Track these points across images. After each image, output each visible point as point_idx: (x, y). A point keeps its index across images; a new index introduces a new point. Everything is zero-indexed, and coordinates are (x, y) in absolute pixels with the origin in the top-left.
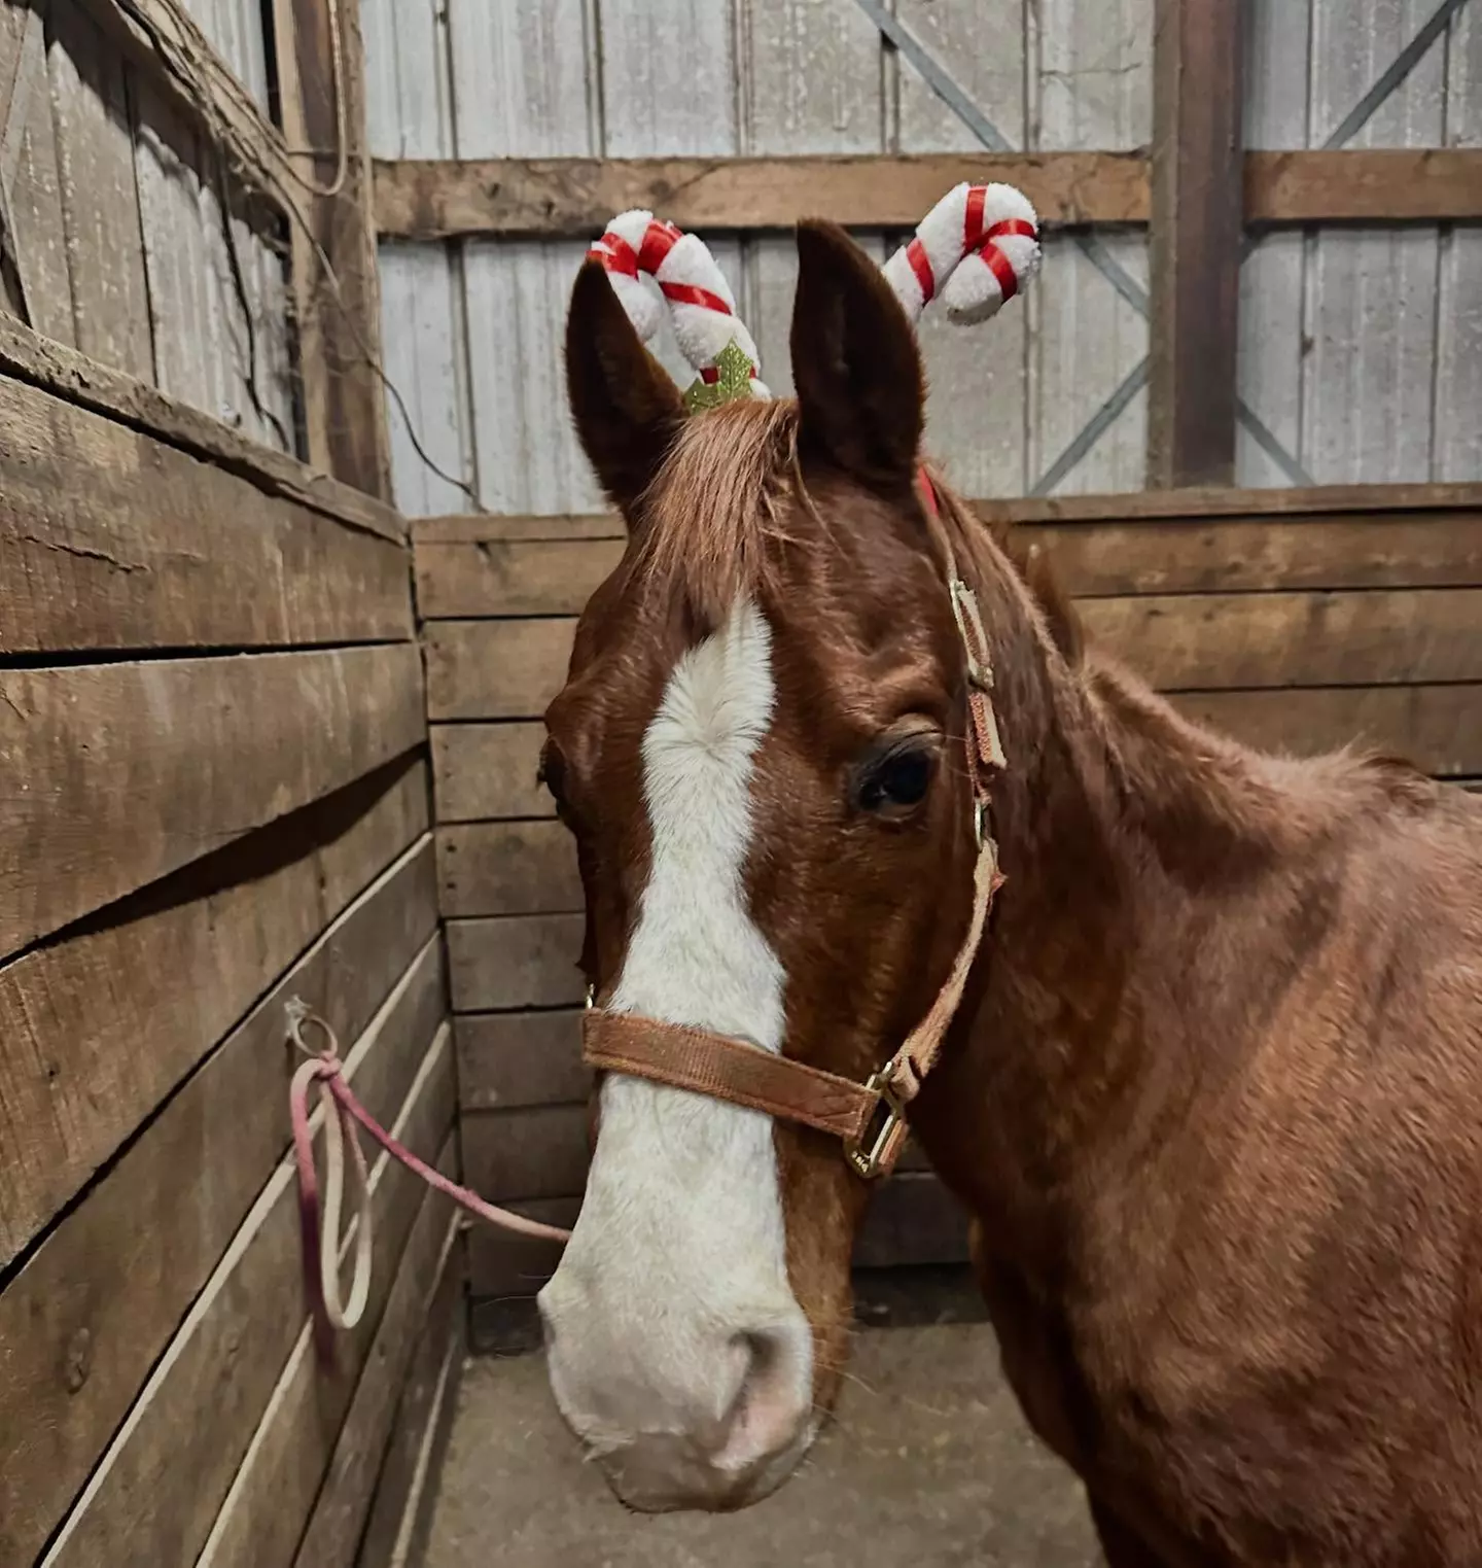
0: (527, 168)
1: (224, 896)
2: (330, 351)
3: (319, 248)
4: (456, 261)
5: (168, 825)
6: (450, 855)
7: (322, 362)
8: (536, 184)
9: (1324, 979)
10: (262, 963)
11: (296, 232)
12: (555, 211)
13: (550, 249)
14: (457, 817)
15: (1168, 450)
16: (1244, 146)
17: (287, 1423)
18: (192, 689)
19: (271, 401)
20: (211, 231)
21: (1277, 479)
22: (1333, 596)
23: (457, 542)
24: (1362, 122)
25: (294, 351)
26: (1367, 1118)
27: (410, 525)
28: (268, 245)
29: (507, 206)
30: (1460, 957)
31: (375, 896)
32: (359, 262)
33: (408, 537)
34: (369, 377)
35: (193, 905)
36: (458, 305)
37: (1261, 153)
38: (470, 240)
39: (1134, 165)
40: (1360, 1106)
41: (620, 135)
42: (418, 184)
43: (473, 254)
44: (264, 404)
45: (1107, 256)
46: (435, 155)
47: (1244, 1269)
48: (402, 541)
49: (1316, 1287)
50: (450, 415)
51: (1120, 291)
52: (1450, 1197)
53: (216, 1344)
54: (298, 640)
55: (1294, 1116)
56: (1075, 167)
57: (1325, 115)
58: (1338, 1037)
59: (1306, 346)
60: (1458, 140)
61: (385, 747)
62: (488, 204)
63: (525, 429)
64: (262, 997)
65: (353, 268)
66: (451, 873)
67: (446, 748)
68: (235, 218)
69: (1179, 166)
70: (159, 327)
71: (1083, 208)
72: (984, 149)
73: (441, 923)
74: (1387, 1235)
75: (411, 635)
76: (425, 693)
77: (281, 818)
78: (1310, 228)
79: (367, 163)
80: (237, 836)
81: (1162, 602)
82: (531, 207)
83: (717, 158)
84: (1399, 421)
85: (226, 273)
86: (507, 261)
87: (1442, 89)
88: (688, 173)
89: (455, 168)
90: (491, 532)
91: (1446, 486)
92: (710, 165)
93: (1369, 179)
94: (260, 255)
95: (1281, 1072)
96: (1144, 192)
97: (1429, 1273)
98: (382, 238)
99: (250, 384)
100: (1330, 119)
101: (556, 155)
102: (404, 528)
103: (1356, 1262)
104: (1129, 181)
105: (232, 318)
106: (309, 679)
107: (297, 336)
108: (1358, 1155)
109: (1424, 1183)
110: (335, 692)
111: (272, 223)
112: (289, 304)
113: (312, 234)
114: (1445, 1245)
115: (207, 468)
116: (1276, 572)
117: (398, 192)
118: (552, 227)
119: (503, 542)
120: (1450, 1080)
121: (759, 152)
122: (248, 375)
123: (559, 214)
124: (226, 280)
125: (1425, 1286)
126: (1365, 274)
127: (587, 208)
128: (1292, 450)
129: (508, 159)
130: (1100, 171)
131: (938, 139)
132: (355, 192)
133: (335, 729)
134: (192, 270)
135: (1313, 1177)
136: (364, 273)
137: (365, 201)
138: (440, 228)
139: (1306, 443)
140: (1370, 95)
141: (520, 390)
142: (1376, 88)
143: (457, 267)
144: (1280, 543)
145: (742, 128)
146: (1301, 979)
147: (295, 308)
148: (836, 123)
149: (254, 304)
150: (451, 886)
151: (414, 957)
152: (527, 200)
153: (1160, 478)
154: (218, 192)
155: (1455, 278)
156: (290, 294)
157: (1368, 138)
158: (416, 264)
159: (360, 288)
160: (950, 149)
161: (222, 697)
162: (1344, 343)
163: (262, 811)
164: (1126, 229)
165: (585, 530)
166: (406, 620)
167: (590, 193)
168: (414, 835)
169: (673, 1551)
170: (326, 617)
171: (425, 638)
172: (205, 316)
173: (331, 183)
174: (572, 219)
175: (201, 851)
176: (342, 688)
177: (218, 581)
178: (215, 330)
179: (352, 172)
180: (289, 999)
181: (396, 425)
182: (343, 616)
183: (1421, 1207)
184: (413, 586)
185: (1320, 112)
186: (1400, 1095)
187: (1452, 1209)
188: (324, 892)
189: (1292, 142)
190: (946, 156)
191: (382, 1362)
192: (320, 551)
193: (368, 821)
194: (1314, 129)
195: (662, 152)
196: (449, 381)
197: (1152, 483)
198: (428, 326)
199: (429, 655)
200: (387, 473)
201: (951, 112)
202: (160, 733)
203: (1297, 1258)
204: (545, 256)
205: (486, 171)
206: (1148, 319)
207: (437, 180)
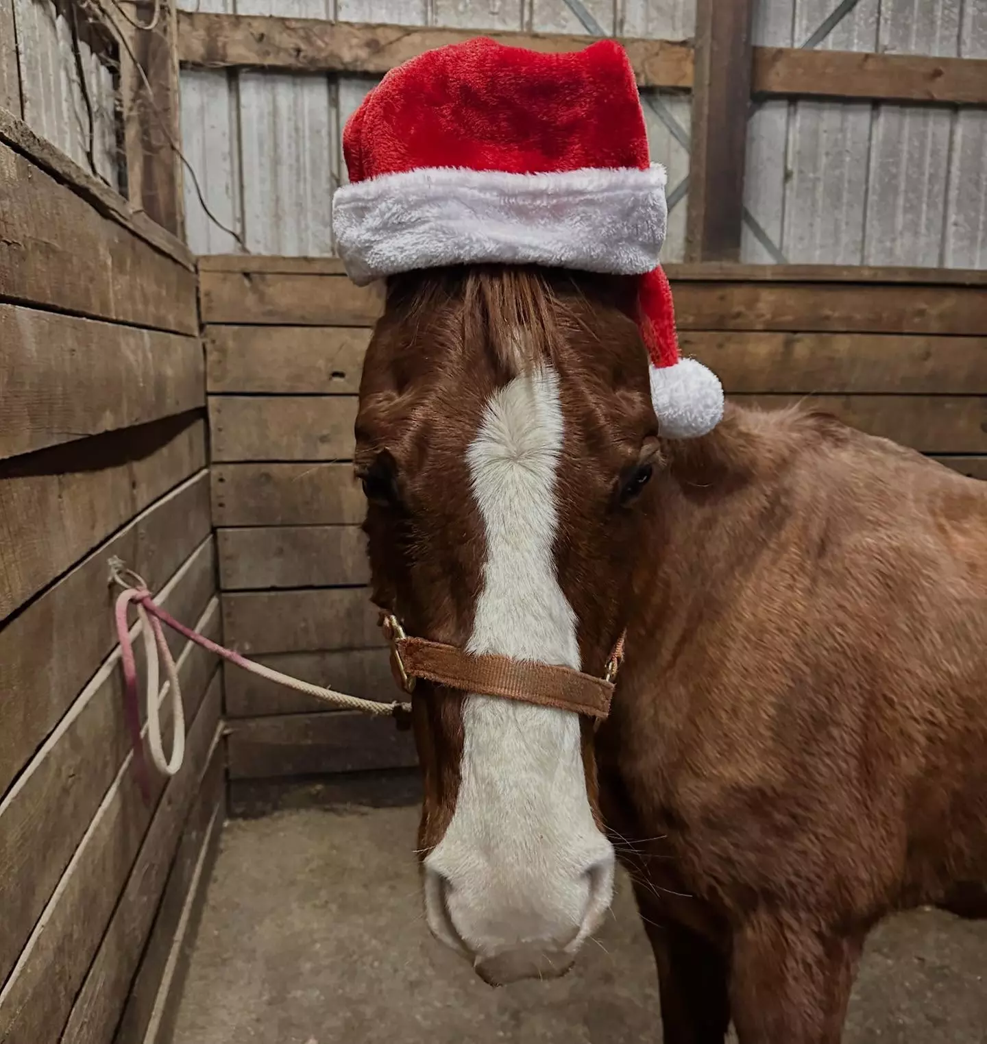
0: (284, 24)
1: (68, 477)
2: (146, 138)
3: (139, 65)
4: (233, 83)
5: (33, 419)
6: (220, 484)
7: (140, 146)
8: (290, 36)
9: (783, 547)
10: (93, 527)
11: (123, 54)
12: (302, 54)
13: (298, 81)
14: (226, 459)
15: (699, 237)
16: (753, 43)
17: (106, 831)
18: (50, 333)
19: (104, 169)
20: (64, 45)
21: (765, 259)
22: (799, 336)
23: (229, 272)
24: (828, 32)
25: (120, 138)
26: (810, 632)
27: (198, 259)
28: (103, 62)
29: (270, 49)
30: (865, 533)
31: (169, 502)
32: (167, 78)
33: (196, 267)
34: (172, 157)
35: (48, 478)
36: (234, 114)
37: (762, 48)
38: (244, 70)
39: (684, 49)
40: (806, 623)
41: (347, 6)
42: (208, 30)
43: (246, 80)
44: (99, 170)
45: (664, 109)
46: (220, 10)
47: (733, 726)
48: (192, 269)
49: (778, 737)
50: (227, 188)
51: (672, 132)
52: (859, 679)
53: (59, 770)
54: (121, 318)
55: (764, 631)
56: (646, 49)
57: (804, 27)
58: (791, 582)
59: (787, 176)
60: (886, 48)
61: (177, 403)
62: (256, 46)
63: (277, 200)
64: (93, 550)
65: (163, 83)
66: (222, 496)
67: (219, 411)
68: (81, 40)
69: (712, 51)
70: (27, 105)
71: (650, 76)
72: (587, 33)
73: (214, 530)
74: (822, 702)
75: (196, 333)
76: (205, 373)
77: (107, 432)
78: (793, 99)
79: (174, 12)
80: (79, 437)
81: (691, 335)
82: (286, 50)
83: (413, 27)
84: (844, 227)
85: (75, 77)
86: (269, 86)
87: (876, 15)
88: (392, 35)
89: (233, 19)
90: (253, 267)
91: (870, 268)
92: (408, 31)
93: (829, 70)
94: (98, 69)
95: (756, 605)
96: (689, 68)
97: (846, 726)
98: (183, 64)
99: (89, 155)
100: (807, 29)
101: (303, 16)
102: (194, 260)
103: (803, 720)
104: (679, 61)
105: (78, 108)
106: (128, 344)
107: (123, 128)
108: (803, 653)
109: (843, 670)
110: (145, 357)
111: (107, 48)
112: (117, 103)
113: (134, 56)
114: (856, 708)
115: (63, 189)
116: (762, 319)
117: (195, 33)
118: (300, 65)
119: (261, 273)
120: (860, 607)
121: (440, 24)
122: (88, 150)
123: (305, 57)
124: (73, 81)
125: (844, 735)
126: (825, 131)
127: (323, 55)
128: (776, 243)
129: (271, 16)
130: (661, 53)
131: (558, 25)
132: (165, 30)
133: (144, 382)
134: (51, 71)
135: (775, 667)
136: (170, 86)
137: (172, 39)
138: (223, 61)
139: (785, 238)
140: (832, 15)
141: (275, 174)
142: (836, 11)
143: (234, 89)
144: (767, 300)
145: (429, 8)
146: (769, 548)
147: (121, 106)
148: (492, 9)
149: (93, 99)
150: (221, 505)
151: (194, 551)
152: (283, 46)
153: (694, 255)
154: (69, 19)
155: (881, 137)
156: (119, 97)
157: (830, 43)
158: (206, 84)
159: (167, 96)
160: (565, 32)
161: (71, 343)
162: (811, 175)
163: (94, 425)
164: (675, 92)
165: (317, 268)
166: (193, 323)
167: (327, 44)
168: (196, 469)
169: (361, 936)
170: (140, 307)
171: (206, 336)
172: (59, 104)
173: (149, 23)
174: (313, 61)
175: (54, 442)
176: (150, 355)
177: (69, 266)
178: (65, 115)
179: (163, 17)
180: (111, 556)
181: (189, 191)
182: (152, 309)
183: (843, 686)
184: (198, 300)
185: (800, 25)
186: (830, 616)
187: (861, 686)
188: (135, 492)
189: (783, 44)
190: (563, 36)
191: (169, 809)
192: (137, 261)
193: (165, 451)
194: (796, 37)
195: (376, 20)
196: (227, 166)
197: (689, 258)
198: (213, 127)
199: (209, 347)
200: (183, 224)
201: (567, 7)
202: (29, 356)
203: (766, 717)
204: (295, 84)
205: (255, 24)
206: (689, 152)
207: (221, 27)
